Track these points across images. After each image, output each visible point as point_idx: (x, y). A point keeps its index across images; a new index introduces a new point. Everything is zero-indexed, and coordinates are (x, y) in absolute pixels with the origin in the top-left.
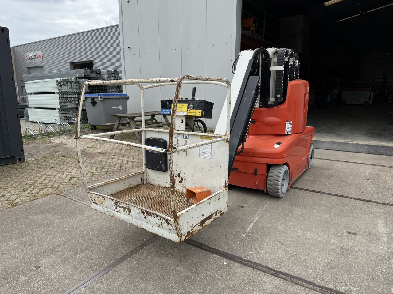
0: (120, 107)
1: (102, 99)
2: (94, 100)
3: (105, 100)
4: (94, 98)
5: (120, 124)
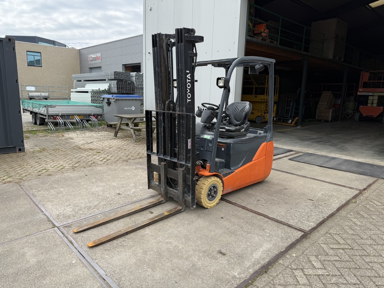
0: (133, 108)
1: (115, 100)
2: (109, 101)
4: (109, 99)
5: (122, 123)
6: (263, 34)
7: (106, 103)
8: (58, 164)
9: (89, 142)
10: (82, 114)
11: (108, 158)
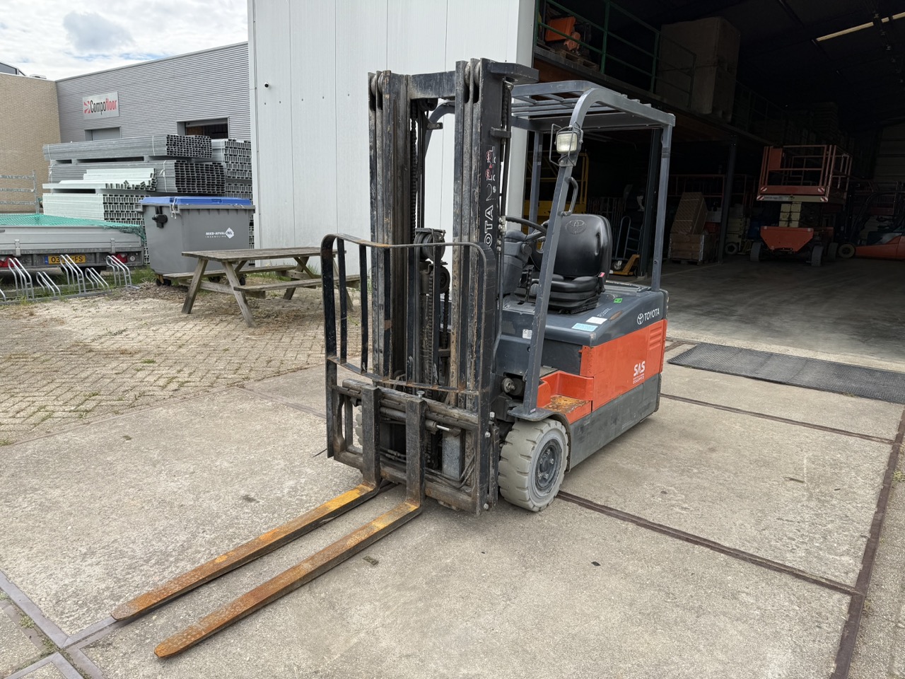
0: (229, 233)
1: (178, 212)
2: (162, 213)
3: (186, 213)
4: (161, 207)
5: (206, 276)
6: (567, 43)
7: (154, 219)
8: (28, 404)
9: (114, 330)
10: (83, 251)
11: (183, 377)
